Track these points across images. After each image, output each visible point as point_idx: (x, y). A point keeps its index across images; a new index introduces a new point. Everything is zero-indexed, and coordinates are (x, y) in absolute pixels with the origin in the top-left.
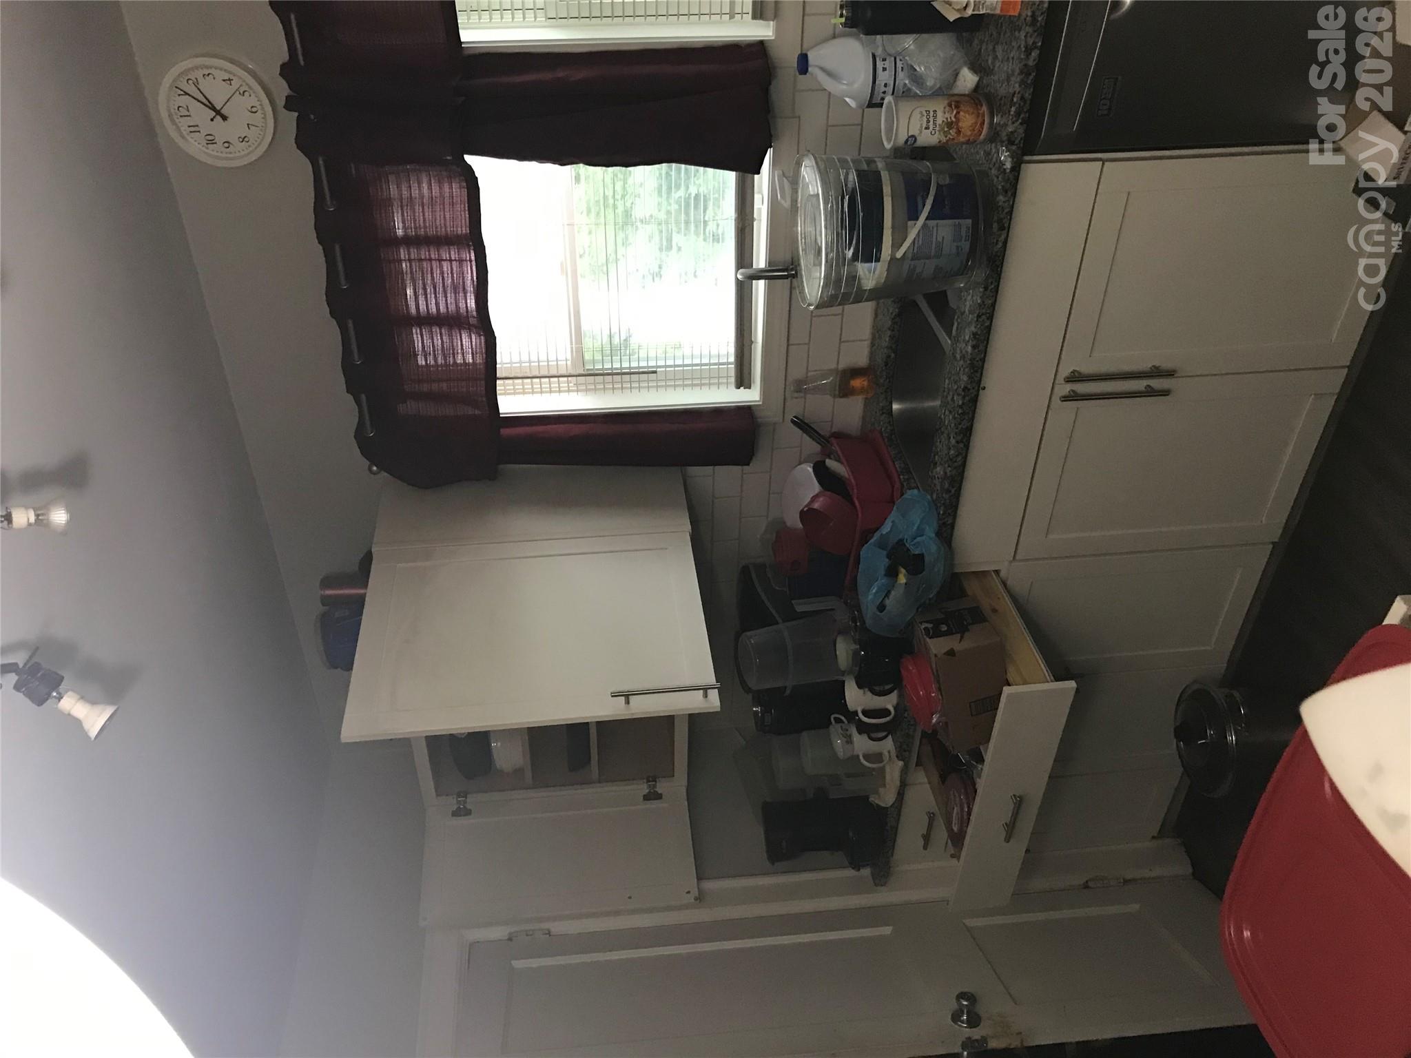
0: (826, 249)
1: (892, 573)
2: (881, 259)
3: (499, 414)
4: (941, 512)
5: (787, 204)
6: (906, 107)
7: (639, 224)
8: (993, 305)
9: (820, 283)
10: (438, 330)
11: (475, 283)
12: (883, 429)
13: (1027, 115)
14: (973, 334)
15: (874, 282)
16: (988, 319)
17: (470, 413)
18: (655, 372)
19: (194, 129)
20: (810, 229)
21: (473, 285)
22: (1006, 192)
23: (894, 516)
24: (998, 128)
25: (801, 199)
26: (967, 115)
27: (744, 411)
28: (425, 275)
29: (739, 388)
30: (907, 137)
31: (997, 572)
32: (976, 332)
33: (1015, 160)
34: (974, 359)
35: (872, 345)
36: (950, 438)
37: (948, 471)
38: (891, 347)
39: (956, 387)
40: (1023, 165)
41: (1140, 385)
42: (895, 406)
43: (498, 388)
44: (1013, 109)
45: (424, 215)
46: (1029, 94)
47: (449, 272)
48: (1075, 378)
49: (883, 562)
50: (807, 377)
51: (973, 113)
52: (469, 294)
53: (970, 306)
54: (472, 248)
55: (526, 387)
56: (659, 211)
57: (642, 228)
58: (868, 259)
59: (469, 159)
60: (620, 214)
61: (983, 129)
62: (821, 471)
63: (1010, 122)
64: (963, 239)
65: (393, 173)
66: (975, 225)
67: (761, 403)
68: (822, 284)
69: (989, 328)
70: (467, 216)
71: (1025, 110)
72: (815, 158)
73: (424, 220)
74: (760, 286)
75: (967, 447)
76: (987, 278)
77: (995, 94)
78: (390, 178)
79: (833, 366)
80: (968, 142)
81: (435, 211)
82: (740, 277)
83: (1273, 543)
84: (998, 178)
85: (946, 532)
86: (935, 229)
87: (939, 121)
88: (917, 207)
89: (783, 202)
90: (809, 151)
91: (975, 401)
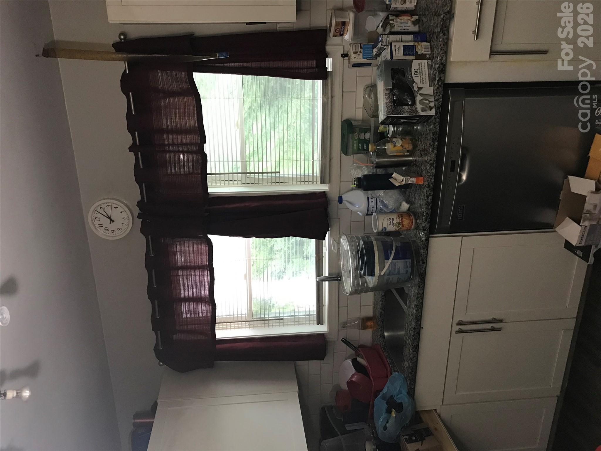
0: (352, 271)
1: (389, 412)
2: (375, 275)
3: (216, 338)
4: (409, 383)
5: (336, 251)
6: (381, 217)
7: (276, 252)
8: (423, 293)
9: (350, 285)
10: (192, 303)
11: (209, 284)
12: (381, 344)
13: (430, 220)
14: (416, 305)
15: (373, 284)
16: (421, 299)
17: (204, 338)
18: (283, 319)
19: (101, 226)
20: (345, 263)
21: (208, 285)
22: (424, 248)
23: (388, 384)
24: (419, 225)
25: (342, 252)
26: (406, 220)
27: (321, 336)
28: (189, 281)
29: (318, 325)
30: (382, 228)
31: (436, 410)
32: (417, 305)
33: (426, 236)
34: (417, 316)
35: (374, 307)
36: (410, 349)
37: (410, 364)
38: (382, 309)
39: (410, 327)
40: (430, 239)
41: (489, 326)
42: (386, 334)
43: (216, 327)
44: (424, 218)
45: (190, 258)
46: (430, 212)
47: (199, 280)
48: (460, 323)
49: (385, 406)
50: (347, 321)
51: (408, 219)
52: (206, 289)
53: (414, 294)
54: (209, 270)
55: (228, 326)
56: (285, 247)
57: (278, 254)
58: (370, 275)
59: (209, 236)
60: (269, 249)
61: (412, 225)
62: (355, 363)
63: (423, 222)
64: (408, 267)
65: (178, 241)
66: (412, 262)
67: (328, 332)
68: (351, 285)
69: (422, 303)
70: (208, 258)
71: (429, 218)
72: (347, 237)
73: (190, 260)
74: (326, 284)
75: (418, 353)
76: (419, 282)
77: (416, 212)
78: (177, 243)
79: (358, 316)
80: (407, 230)
81: (195, 256)
82: (317, 280)
83: (558, 396)
84: (420, 243)
85: (411, 392)
86: (396, 263)
87: (395, 222)
88: (388, 255)
89: (334, 251)
90: (344, 233)
91: (419, 333)
